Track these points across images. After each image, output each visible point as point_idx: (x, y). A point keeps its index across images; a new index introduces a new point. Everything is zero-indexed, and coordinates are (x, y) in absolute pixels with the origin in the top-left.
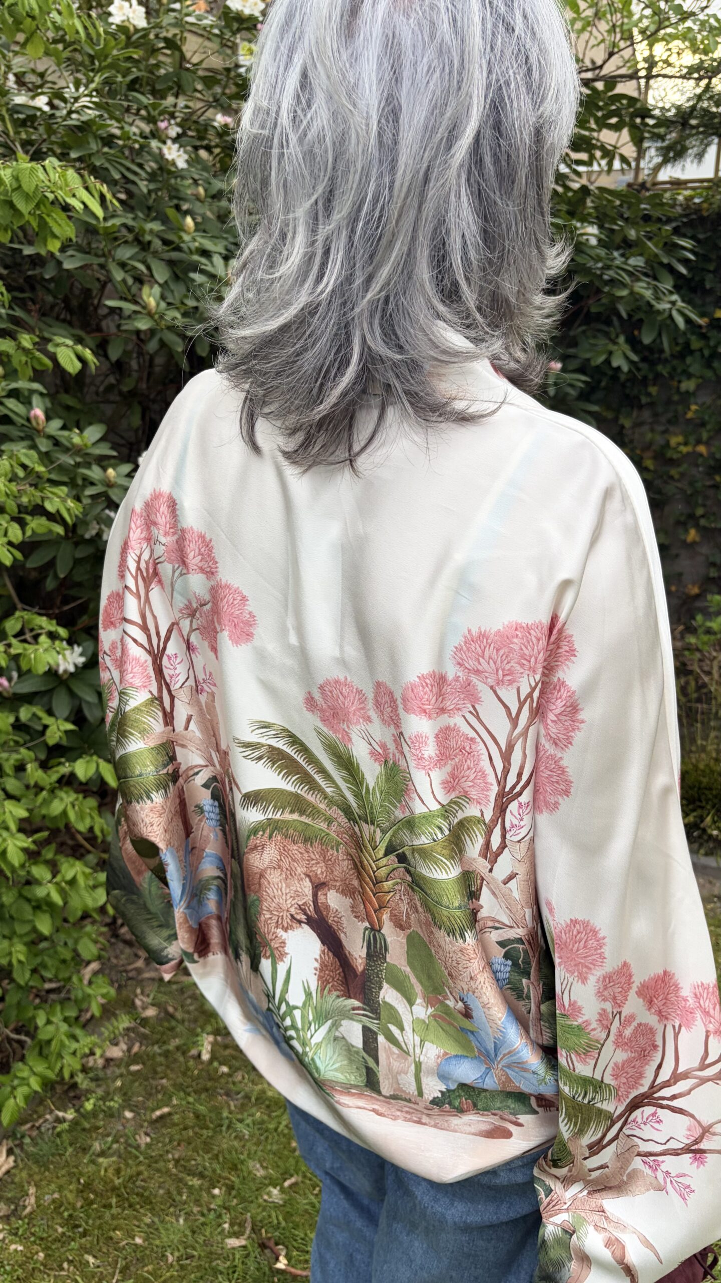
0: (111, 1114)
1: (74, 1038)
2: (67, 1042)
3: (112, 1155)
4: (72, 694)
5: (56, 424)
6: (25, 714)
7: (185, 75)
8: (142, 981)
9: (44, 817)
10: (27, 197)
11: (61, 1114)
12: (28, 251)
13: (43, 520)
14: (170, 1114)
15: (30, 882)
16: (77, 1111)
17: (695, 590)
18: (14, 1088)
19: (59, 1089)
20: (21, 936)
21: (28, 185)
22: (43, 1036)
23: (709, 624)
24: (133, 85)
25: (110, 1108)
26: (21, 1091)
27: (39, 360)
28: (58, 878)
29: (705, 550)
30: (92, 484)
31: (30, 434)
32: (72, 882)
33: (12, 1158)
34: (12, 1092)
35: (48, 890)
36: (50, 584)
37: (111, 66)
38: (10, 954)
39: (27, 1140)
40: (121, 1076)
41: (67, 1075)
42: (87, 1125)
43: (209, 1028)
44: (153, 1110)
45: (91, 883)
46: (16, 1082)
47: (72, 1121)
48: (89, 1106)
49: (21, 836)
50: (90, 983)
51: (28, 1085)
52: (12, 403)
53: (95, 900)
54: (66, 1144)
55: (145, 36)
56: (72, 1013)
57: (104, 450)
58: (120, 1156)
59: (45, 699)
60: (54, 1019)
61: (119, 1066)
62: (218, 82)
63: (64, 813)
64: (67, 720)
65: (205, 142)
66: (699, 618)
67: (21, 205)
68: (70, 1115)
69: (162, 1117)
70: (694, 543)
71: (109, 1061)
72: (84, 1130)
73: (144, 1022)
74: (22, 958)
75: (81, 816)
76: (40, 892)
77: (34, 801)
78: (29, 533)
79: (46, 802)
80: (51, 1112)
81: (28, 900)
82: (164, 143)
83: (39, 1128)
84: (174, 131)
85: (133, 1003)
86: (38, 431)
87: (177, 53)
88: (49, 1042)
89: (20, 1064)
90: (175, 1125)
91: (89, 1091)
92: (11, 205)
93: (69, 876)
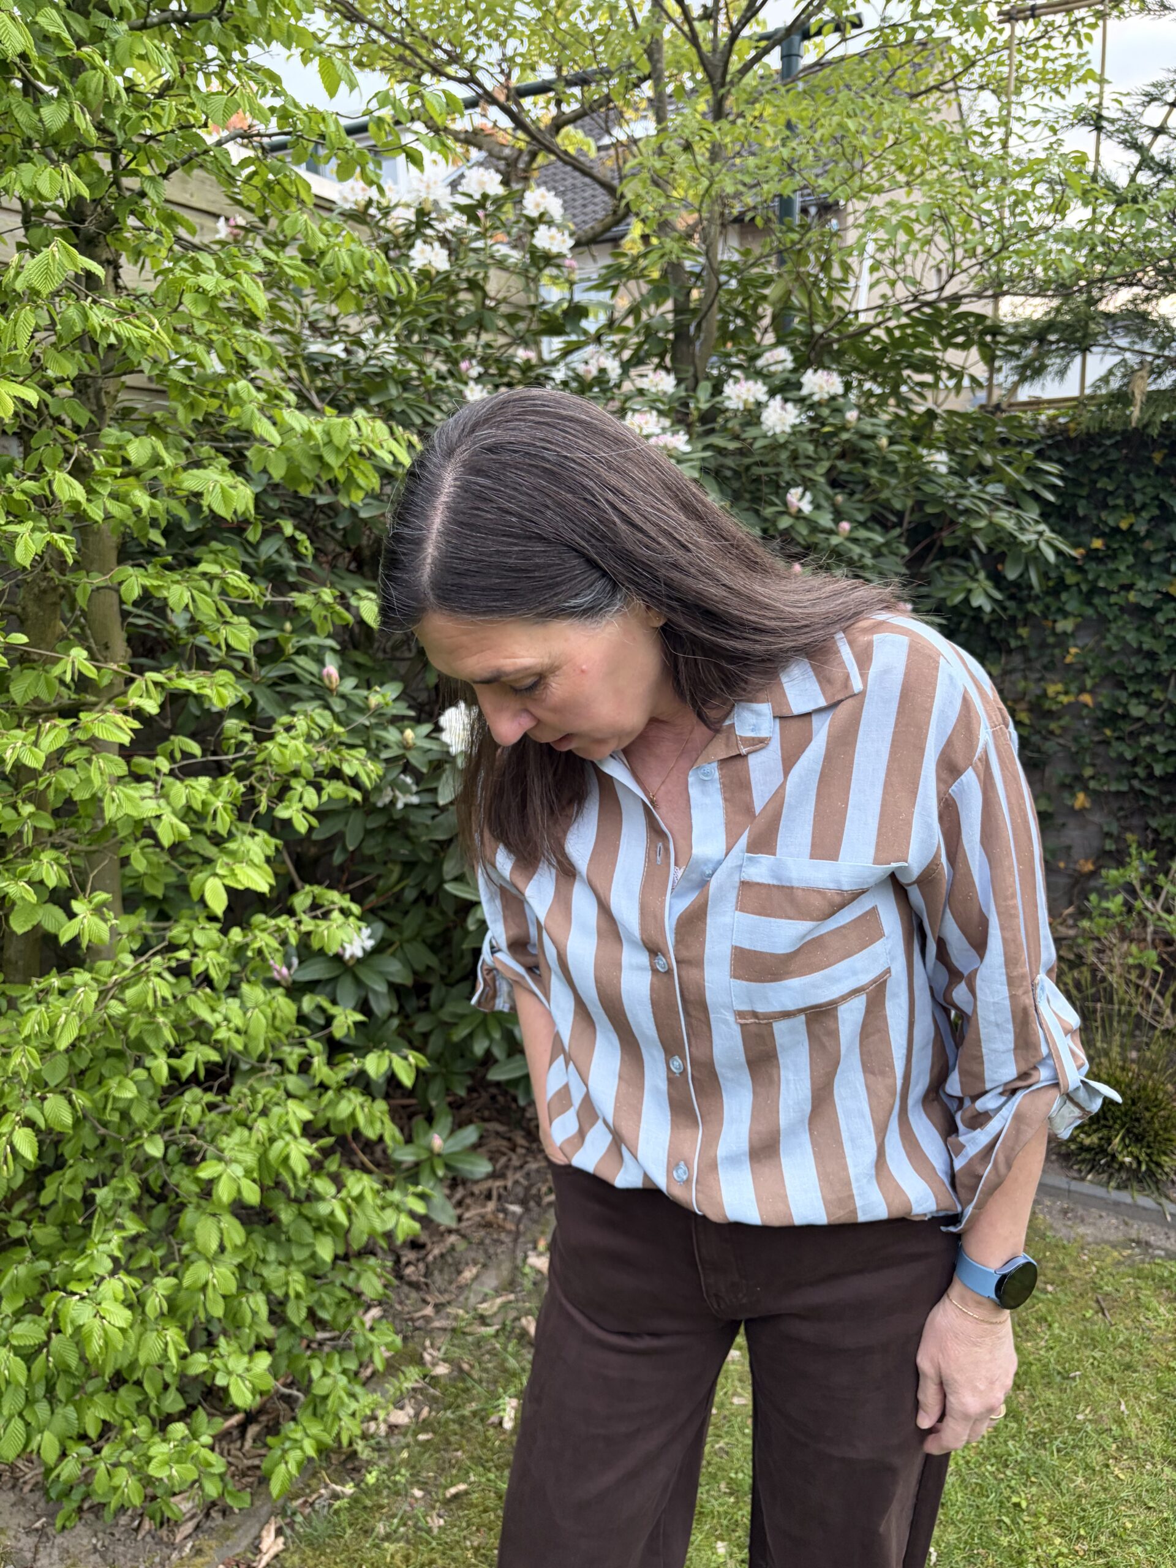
0: (397, 1492)
1: (353, 1396)
2: (346, 1399)
3: (398, 1540)
4: (358, 982)
5: (350, 683)
6: (308, 1003)
7: (487, 314)
8: (432, 1330)
9: (328, 1121)
10: (338, 451)
11: (338, 1488)
12: (322, 500)
13: (339, 785)
14: (466, 1493)
15: (313, 1197)
16: (357, 1485)
17: (1089, 867)
18: (285, 1451)
19: (335, 1459)
20: (299, 1263)
21: (339, 440)
22: (319, 1390)
23: (1105, 904)
24: (434, 328)
25: (395, 1483)
26: (294, 1456)
27: (339, 615)
28: (343, 1194)
29: (1097, 818)
30: (387, 746)
31: (321, 693)
32: (359, 1199)
33: (281, 1540)
34: (283, 1457)
35: (331, 1207)
36: (338, 858)
37: (411, 313)
38: (287, 1284)
39: (299, 1518)
40: (408, 1446)
41: (345, 1441)
42: (368, 1503)
43: (512, 1390)
44: (446, 1488)
45: (379, 1202)
46: (287, 1445)
47: (351, 1496)
48: (371, 1479)
49: (304, 1141)
50: (372, 1329)
51: (301, 1448)
52: (302, 660)
53: (383, 1221)
54: (345, 1524)
55: (447, 278)
56: (352, 1366)
57: (401, 709)
58: (408, 1542)
59: (328, 989)
60: (332, 1371)
61: (405, 1435)
62: (522, 319)
63: (353, 1116)
64: (355, 1009)
65: (506, 380)
66: (1093, 897)
67: (331, 459)
68: (349, 1489)
69: (456, 1496)
70: (1083, 810)
71: (392, 1428)
72: (365, 1508)
73: (434, 1381)
74: (300, 1289)
75: (371, 1122)
76: (323, 1209)
77: (318, 1103)
78: (325, 798)
79: (332, 1104)
80: (326, 1486)
81: (308, 1220)
82: (466, 383)
83: (312, 1504)
84: (476, 370)
85: (422, 1358)
86: (331, 691)
87: (480, 294)
88: (325, 1398)
89: (292, 1424)
90: (472, 1505)
91: (370, 1462)
92: (320, 458)
93: (355, 1192)
